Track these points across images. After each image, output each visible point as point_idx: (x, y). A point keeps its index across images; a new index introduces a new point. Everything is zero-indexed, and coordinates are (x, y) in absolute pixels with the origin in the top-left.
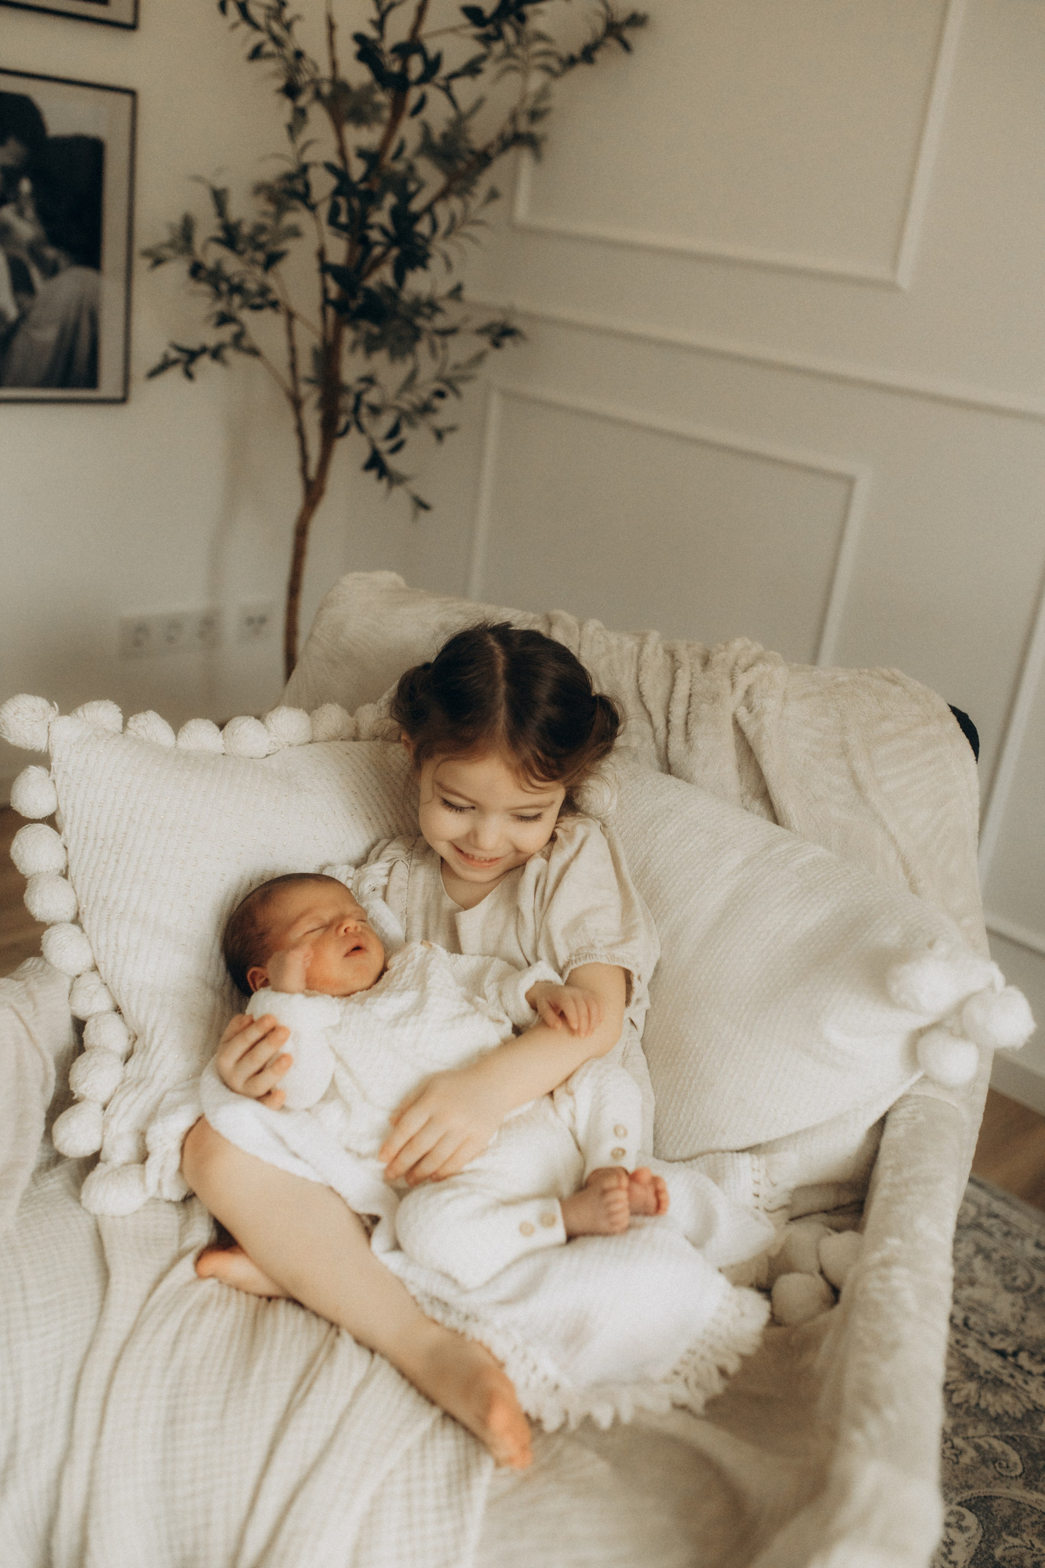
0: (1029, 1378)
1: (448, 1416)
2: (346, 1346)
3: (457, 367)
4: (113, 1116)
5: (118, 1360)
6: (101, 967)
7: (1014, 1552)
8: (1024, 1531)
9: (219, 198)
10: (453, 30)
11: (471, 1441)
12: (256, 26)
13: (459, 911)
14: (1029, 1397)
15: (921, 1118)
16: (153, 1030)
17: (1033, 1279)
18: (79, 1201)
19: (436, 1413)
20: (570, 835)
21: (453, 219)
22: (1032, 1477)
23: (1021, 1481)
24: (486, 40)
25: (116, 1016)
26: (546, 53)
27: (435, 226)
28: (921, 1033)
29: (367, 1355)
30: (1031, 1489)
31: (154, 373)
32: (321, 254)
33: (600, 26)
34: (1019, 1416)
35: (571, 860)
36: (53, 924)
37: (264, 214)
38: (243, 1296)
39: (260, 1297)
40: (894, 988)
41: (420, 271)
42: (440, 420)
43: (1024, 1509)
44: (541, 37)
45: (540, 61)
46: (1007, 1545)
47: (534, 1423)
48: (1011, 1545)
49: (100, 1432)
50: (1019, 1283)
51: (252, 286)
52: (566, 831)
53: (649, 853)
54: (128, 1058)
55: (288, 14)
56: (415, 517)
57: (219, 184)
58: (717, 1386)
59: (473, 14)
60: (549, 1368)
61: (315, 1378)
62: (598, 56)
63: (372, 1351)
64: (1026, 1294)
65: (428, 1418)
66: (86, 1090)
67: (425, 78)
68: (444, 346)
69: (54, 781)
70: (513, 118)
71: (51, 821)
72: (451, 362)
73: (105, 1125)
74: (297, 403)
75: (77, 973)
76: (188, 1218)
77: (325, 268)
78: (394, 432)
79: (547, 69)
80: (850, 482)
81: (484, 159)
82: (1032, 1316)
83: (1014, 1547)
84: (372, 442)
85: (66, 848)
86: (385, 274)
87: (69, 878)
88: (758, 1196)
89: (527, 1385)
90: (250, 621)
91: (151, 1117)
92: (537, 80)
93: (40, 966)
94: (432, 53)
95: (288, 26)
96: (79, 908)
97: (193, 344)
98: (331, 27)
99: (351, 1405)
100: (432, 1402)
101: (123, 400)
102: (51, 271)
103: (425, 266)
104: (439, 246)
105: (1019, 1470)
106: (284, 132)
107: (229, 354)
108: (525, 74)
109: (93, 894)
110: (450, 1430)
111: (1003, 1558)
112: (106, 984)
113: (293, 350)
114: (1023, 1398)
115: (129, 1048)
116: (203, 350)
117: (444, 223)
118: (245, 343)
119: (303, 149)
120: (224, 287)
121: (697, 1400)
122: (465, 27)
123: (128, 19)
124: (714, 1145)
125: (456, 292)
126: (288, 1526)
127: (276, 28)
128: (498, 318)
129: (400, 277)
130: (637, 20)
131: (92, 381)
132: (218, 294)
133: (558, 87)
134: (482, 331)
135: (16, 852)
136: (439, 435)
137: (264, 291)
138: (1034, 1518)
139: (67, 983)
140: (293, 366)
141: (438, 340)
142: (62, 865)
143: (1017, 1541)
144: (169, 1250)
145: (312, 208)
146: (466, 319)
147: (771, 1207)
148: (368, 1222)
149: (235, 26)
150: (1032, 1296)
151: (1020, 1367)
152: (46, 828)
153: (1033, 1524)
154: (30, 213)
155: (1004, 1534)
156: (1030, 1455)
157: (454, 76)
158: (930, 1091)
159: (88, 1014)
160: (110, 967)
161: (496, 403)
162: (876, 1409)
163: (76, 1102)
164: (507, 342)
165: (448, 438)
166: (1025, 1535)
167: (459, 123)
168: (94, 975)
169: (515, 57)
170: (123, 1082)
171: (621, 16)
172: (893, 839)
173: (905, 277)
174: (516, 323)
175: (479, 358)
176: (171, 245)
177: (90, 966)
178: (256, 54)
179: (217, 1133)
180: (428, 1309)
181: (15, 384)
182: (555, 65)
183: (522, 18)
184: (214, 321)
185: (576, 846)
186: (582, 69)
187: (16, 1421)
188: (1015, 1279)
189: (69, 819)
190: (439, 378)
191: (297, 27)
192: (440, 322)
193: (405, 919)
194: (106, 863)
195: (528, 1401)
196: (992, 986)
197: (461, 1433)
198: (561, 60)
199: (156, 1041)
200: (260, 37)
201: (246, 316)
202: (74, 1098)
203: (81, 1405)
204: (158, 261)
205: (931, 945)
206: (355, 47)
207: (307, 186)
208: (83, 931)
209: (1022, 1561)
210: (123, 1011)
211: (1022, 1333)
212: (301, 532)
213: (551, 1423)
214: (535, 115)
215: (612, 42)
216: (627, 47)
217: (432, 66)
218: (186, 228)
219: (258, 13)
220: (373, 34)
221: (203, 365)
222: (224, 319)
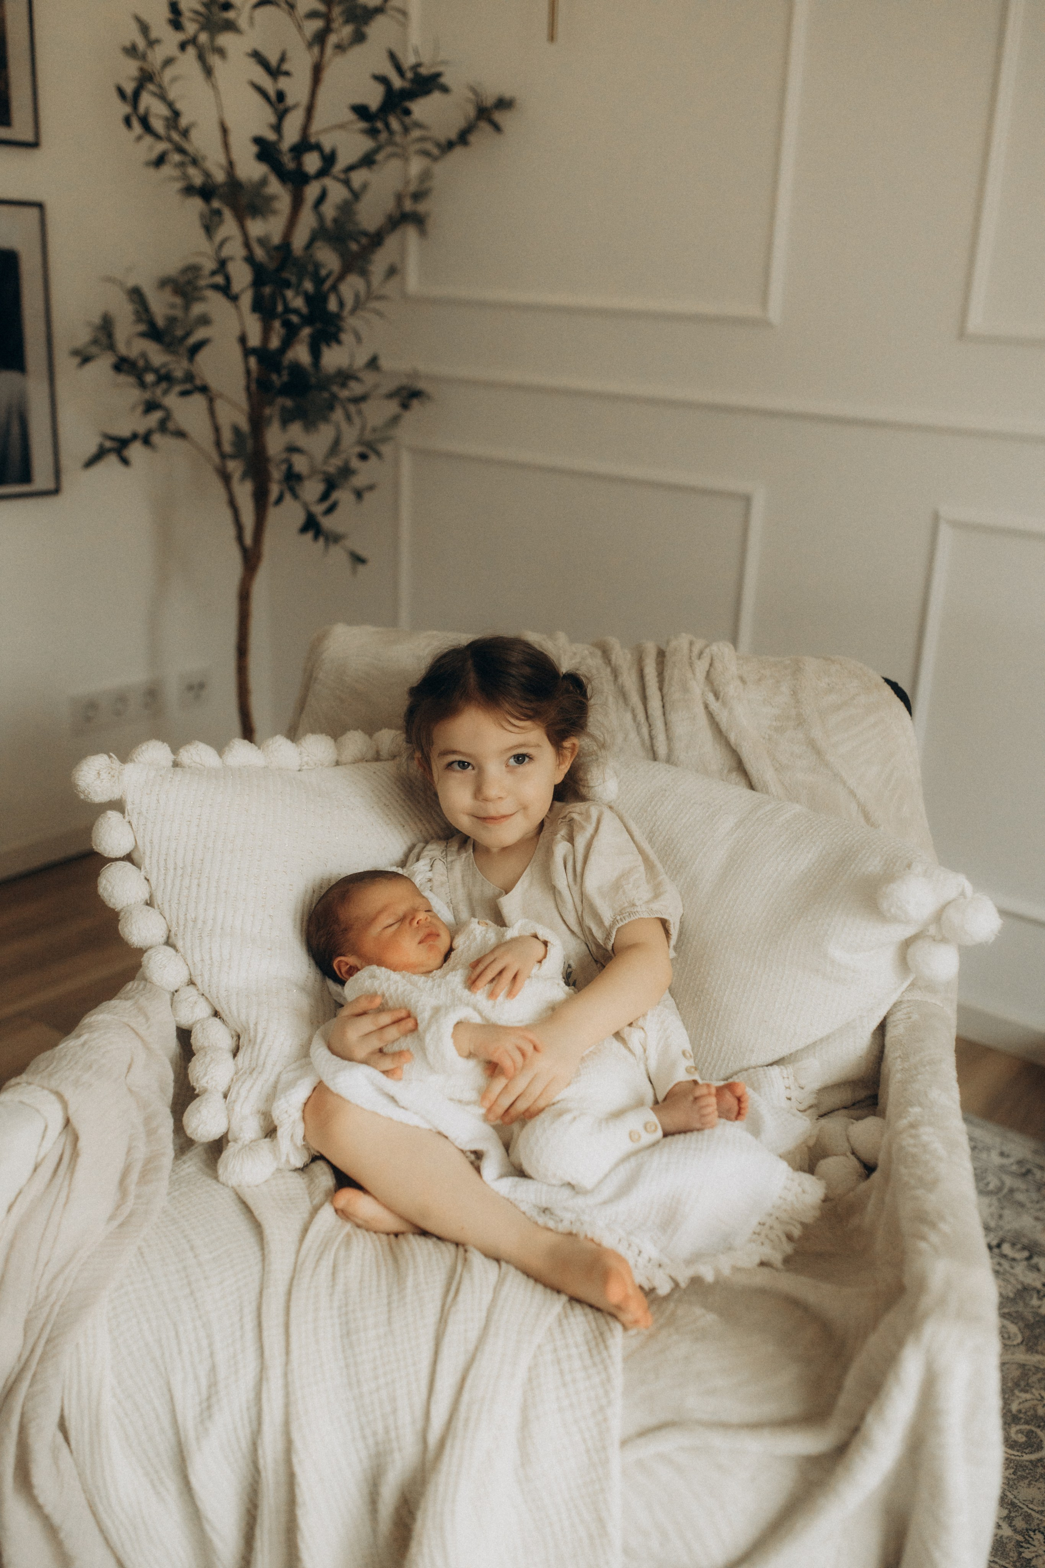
0: (1014, 1264)
1: (575, 1300)
2: (477, 1260)
3: (374, 430)
4: (234, 1102)
5: (289, 1293)
6: (198, 981)
7: (1027, 1405)
8: (1033, 1387)
9: (136, 295)
10: (342, 126)
11: (598, 1315)
12: (157, 137)
13: (500, 895)
14: (1017, 1280)
15: (915, 1017)
16: (256, 1024)
17: (1003, 1183)
18: (216, 1178)
19: (564, 1298)
20: (588, 817)
21: (357, 296)
22: (1031, 1344)
23: (1023, 1348)
24: (372, 132)
25: (217, 1021)
26: (422, 139)
27: (341, 304)
28: (907, 944)
29: (495, 1264)
30: (1032, 1352)
31: (91, 462)
32: (243, 339)
33: (472, 112)
34: (1011, 1295)
35: (593, 837)
36: (151, 947)
37: (173, 306)
38: (375, 1236)
39: (388, 1234)
40: (885, 906)
41: (335, 346)
42: (358, 481)
43: (1029, 1370)
44: (418, 125)
45: (418, 146)
46: (1021, 1400)
47: (649, 1293)
48: (1024, 1400)
49: (288, 1352)
50: (991, 1187)
51: (179, 374)
52: (580, 814)
53: (652, 828)
54: (235, 1053)
55: (184, 122)
56: (354, 572)
57: (131, 283)
58: (788, 1248)
59: (361, 111)
60: (651, 1251)
61: (459, 1283)
62: (472, 138)
63: (498, 1260)
64: (1001, 1195)
65: (558, 1304)
66: (207, 1082)
67: (323, 172)
68: (360, 412)
69: (129, 822)
70: (399, 198)
71: (129, 858)
72: (369, 426)
73: (230, 1111)
74: (226, 478)
75: (176, 988)
76: (312, 1181)
77: (248, 352)
78: (325, 497)
79: (426, 153)
80: (747, 500)
81: (377, 239)
82: (1007, 1212)
83: (1026, 1401)
84: (306, 506)
85: (148, 880)
86: (301, 353)
87: (156, 907)
88: (789, 1099)
89: (636, 1265)
90: (190, 688)
91: (272, 1096)
92: (416, 166)
93: (141, 987)
94: (327, 149)
95: (185, 133)
96: (170, 931)
97: (125, 431)
98: (225, 131)
99: (494, 1300)
100: (559, 1292)
101: (56, 491)
103: (339, 342)
104: (351, 322)
105: (1019, 1339)
106: (200, 232)
107: (156, 438)
108: (406, 159)
109: (182, 916)
110: (578, 1309)
111: (1020, 1411)
112: (203, 995)
113: (217, 429)
114: (1012, 1280)
115: (234, 1045)
116: (135, 437)
117: (349, 302)
118: (171, 426)
119: (220, 245)
120: (150, 378)
121: (777, 1258)
122: (352, 122)
123: (29, 137)
124: (745, 1064)
125: (373, 363)
126: (466, 1397)
127: (175, 136)
128: (404, 381)
129: (316, 353)
130: (504, 104)
131: (26, 476)
132: (142, 385)
133: (440, 169)
134: (390, 396)
135: (105, 889)
136: (359, 494)
137: (189, 377)
138: (1040, 1375)
139: (168, 997)
140: (218, 444)
141: (352, 408)
142: (147, 896)
143: (1028, 1396)
144: (305, 1206)
145: (234, 299)
146: (376, 386)
147: (802, 1107)
148: (473, 1157)
149: (139, 138)
150: (1005, 1196)
151: (1004, 1256)
152: (128, 865)
153: (1040, 1380)
155: (1016, 1392)
156: (1027, 1326)
157: (351, 168)
158: (917, 996)
159: (190, 1022)
160: (206, 976)
161: (406, 462)
162: (933, 1225)
163: (198, 1095)
164: (415, 403)
165: (367, 496)
166: (1034, 1390)
167: (347, 209)
168: (191, 988)
169: (395, 144)
170: (236, 1073)
171: (489, 101)
172: (852, 793)
173: (775, 314)
174: (421, 385)
175: (395, 420)
176: (95, 342)
177: (187, 981)
178: (160, 161)
179: (338, 1096)
180: (541, 1220)
182: (435, 151)
183: (407, 112)
184: (140, 409)
185: (594, 825)
186: (459, 152)
187: (212, 1354)
188: (988, 1184)
189: (148, 853)
190: (361, 442)
191: (194, 134)
192: (356, 388)
193: (451, 908)
194: (189, 888)
195: (640, 1278)
196: (963, 894)
197: (588, 1310)
198: (438, 145)
199: (260, 1035)
200: (161, 146)
201: (172, 400)
202: (196, 1092)
203: (265, 1333)
204: (86, 359)
205: (909, 866)
206: (254, 149)
207: (228, 279)
208: (177, 951)
209: (1035, 1411)
210: (223, 1015)
211: (1001, 1228)
212: (244, 597)
213: (664, 1288)
214: (418, 196)
215: (484, 125)
216: (497, 128)
217: (329, 159)
218: (106, 326)
219: (158, 125)
220: (271, 136)
221: (136, 451)
222: (151, 406)
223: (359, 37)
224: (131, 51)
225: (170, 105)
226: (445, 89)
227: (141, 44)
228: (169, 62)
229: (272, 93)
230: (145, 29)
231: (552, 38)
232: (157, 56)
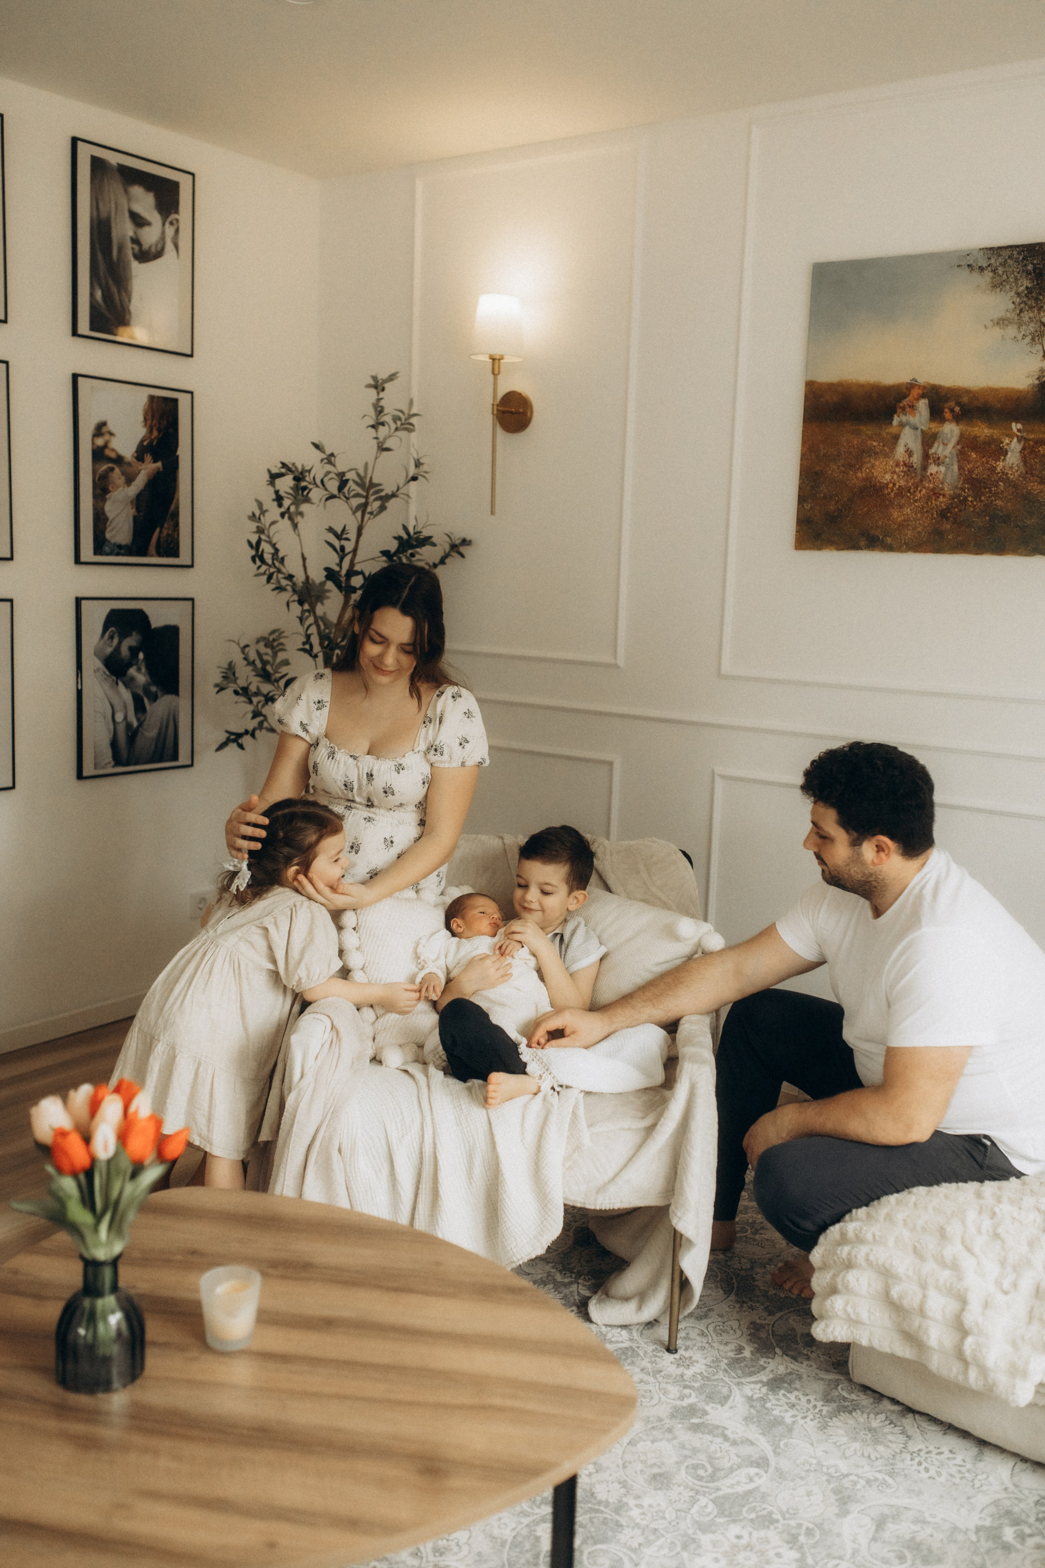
9: (246, 650)
10: (373, 559)
12: (268, 565)
31: (219, 748)
33: (447, 550)
37: (265, 654)
55: (281, 555)
57: (241, 642)
59: (386, 553)
62: (447, 561)
80: (611, 764)
95: (282, 561)
97: (241, 729)
98: (304, 559)
101: (190, 766)
102: (154, 698)
107: (258, 733)
116: (247, 732)
118: (267, 726)
119: (308, 628)
120: (257, 698)
123: (188, 563)
127: (277, 564)
130: (465, 542)
131: (175, 757)
132: (252, 702)
149: (259, 568)
154: (143, 670)
171: (458, 542)
173: (621, 662)
176: (225, 678)
178: (269, 579)
181: (136, 764)
184: (250, 716)
191: (287, 562)
200: (270, 570)
204: (219, 689)
206: (324, 573)
215: (455, 554)
216: (462, 556)
218: (231, 668)
219: (268, 558)
220: (337, 569)
221: (246, 740)
222: (256, 714)
223: (383, 508)
224: (253, 518)
225: (274, 546)
226: (434, 545)
227: (257, 513)
228: (274, 523)
229: (338, 548)
230: (260, 504)
231: (493, 513)
232: (267, 520)
